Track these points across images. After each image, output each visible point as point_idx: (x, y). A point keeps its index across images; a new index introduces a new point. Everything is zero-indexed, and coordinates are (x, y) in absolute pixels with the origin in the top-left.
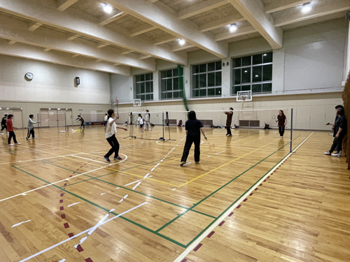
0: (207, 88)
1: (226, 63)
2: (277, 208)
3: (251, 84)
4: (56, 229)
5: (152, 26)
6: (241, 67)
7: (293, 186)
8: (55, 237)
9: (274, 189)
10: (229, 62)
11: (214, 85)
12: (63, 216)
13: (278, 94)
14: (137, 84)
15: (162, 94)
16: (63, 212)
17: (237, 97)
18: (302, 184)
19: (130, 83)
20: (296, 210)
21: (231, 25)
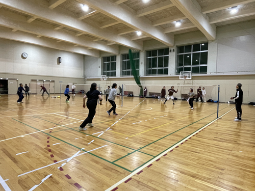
0: (157, 68)
1: (172, 50)
2: (199, 153)
3: (191, 66)
4: (45, 158)
5: (117, 21)
6: (184, 53)
7: (214, 140)
8: (44, 162)
9: (199, 141)
10: (175, 49)
11: (162, 66)
12: (50, 151)
13: (212, 74)
14: (104, 64)
15: (123, 72)
16: (50, 148)
17: (180, 76)
18: (220, 139)
19: (99, 63)
20: (212, 155)
21: (177, 21)
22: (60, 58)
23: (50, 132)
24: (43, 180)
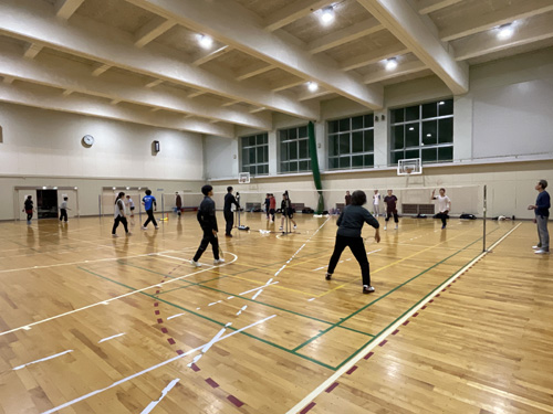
0: (351, 155)
1: (380, 116)
2: (462, 326)
3: (420, 148)
4: (159, 346)
5: (269, 65)
6: (406, 123)
7: (487, 298)
8: (159, 354)
9: (458, 301)
10: (386, 115)
11: (361, 151)
12: (165, 330)
13: (464, 163)
14: (244, 151)
15: (282, 164)
16: (163, 325)
17: (398, 168)
18: (500, 295)
19: (234, 149)
20: (489, 329)
21: (389, 59)
22: (156, 142)
23: (158, 292)
24: (165, 392)
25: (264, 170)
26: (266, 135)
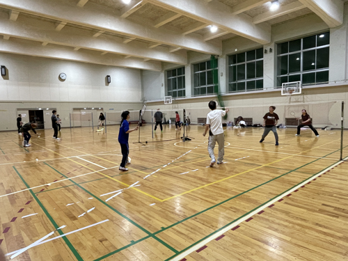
0: (246, 81)
1: (268, 49)
3: (301, 73)
5: (176, 14)
6: (289, 54)
7: (321, 211)
10: (273, 48)
11: (254, 77)
13: (338, 84)
17: (282, 90)
22: (108, 76)
25: (183, 94)
26: (184, 68)
